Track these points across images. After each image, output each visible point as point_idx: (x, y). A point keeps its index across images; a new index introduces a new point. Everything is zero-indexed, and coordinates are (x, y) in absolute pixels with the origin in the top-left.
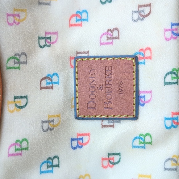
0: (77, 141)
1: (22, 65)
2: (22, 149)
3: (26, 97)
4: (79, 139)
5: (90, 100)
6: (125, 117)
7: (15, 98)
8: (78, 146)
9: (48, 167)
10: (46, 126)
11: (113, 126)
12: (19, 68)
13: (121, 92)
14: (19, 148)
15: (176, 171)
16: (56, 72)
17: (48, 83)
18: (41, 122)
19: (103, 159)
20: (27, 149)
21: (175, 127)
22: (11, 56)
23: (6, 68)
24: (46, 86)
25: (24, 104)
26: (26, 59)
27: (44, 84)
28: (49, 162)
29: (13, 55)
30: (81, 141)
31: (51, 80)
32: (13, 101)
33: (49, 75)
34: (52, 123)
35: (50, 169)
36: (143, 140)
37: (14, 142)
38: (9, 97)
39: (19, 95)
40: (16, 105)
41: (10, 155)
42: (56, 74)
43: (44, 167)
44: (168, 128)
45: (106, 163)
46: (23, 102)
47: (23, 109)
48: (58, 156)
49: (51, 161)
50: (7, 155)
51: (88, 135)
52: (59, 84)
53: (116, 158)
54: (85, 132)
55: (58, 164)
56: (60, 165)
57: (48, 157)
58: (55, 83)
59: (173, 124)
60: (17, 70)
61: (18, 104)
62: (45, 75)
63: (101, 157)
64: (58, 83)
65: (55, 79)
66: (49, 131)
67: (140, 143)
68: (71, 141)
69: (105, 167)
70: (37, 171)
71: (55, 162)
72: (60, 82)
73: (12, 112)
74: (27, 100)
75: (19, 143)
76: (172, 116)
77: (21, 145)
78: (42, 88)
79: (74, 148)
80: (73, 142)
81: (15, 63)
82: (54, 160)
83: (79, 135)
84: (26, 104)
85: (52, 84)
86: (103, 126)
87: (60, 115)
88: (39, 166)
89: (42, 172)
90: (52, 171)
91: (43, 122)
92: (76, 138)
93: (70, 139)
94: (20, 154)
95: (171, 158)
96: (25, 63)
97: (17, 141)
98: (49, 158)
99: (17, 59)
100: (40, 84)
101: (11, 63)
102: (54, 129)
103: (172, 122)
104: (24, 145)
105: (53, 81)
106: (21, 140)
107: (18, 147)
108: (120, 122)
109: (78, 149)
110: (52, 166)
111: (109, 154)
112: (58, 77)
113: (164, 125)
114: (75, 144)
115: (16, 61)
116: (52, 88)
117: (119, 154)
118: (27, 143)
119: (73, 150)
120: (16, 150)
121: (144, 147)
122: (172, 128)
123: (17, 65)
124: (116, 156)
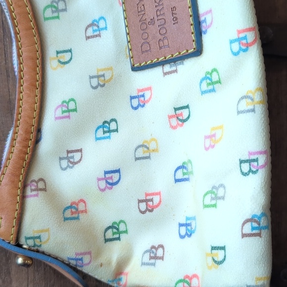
0: (137, 99)
1: (61, 14)
2: (69, 111)
3: (70, 51)
4: (141, 96)
5: (143, 41)
6: (185, 53)
7: (58, 53)
8: (139, 105)
9: (104, 132)
10: (95, 82)
11: (176, 71)
12: (58, 17)
13: (176, 21)
14: (66, 109)
15: (253, 113)
16: (102, 16)
17: (94, 31)
18: (88, 77)
19: (170, 117)
20: (75, 110)
21: (245, 51)
22: (47, 5)
23: (43, 19)
24: (92, 34)
25: (68, 60)
26: (66, 5)
27: (90, 32)
28: (106, 127)
29: (49, 3)
30: (142, 99)
31: (98, 27)
32: (55, 56)
33: (95, 20)
34: (102, 78)
35: (107, 134)
36: (210, 80)
37: (60, 103)
38: (51, 52)
39: (62, 49)
40: (60, 62)
41: (57, 118)
42: (102, 18)
43: (100, 133)
44: (236, 54)
45: (174, 122)
46: (67, 57)
47: (68, 65)
48: (116, 118)
49: (107, 125)
50: (53, 119)
51: (149, 89)
52: (108, 29)
53: (185, 113)
54: (146, 86)
55: (116, 128)
56: (118, 130)
57: (103, 120)
58: (102, 29)
59: (242, 46)
60: (57, 20)
61: (62, 60)
62: (90, 22)
63: (167, 114)
64: (106, 28)
65: (102, 24)
66: (99, 88)
67: (209, 84)
68: (131, 99)
69: (174, 128)
70: (92, 137)
71: (113, 126)
72: (108, 26)
73: (55, 69)
74: (72, 54)
75: (65, 104)
76: (238, 36)
77: (68, 106)
78: (88, 38)
79: (136, 108)
80: (133, 100)
81: (53, 12)
82: (111, 124)
83: (139, 91)
84: (71, 59)
85: (99, 31)
86: (165, 74)
87: (111, 67)
88: (94, 132)
89: (97, 139)
90: (109, 137)
91: (91, 77)
92: (136, 95)
93: (129, 97)
94: (68, 117)
95: (245, 95)
96: (65, 10)
97: (64, 102)
98: (105, 122)
99: (55, 7)
100: (86, 33)
101: (49, 13)
102: (106, 85)
103: (240, 44)
104: (72, 106)
105: (100, 27)
106: (67, 101)
107: (64, 109)
108: (183, 64)
109: (140, 108)
110: (110, 131)
111: (176, 109)
112: (105, 20)
113: (230, 51)
114: (135, 102)
115: (54, 9)
116: (99, 35)
117: (187, 107)
118: (74, 104)
119: (133, 110)
120: (63, 112)
121: (213, 90)
122: (241, 53)
123: (56, 15)
124: (184, 110)
